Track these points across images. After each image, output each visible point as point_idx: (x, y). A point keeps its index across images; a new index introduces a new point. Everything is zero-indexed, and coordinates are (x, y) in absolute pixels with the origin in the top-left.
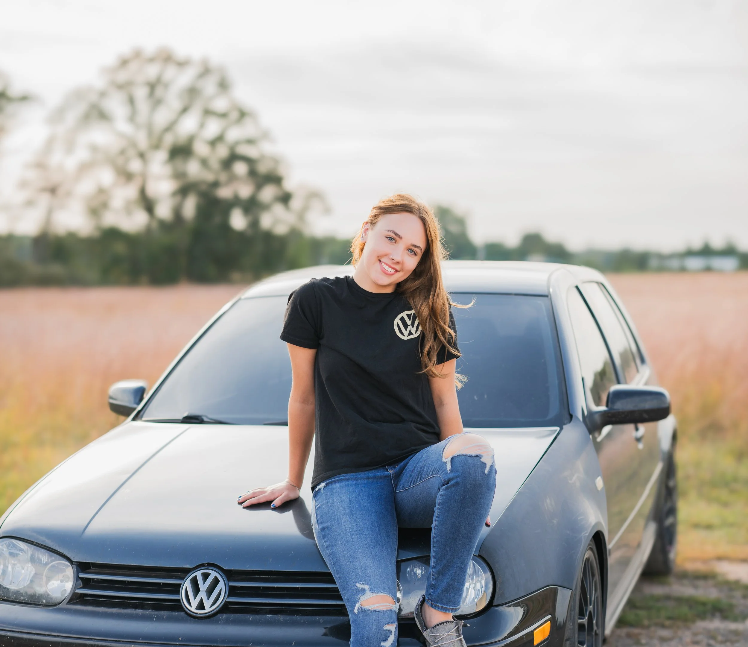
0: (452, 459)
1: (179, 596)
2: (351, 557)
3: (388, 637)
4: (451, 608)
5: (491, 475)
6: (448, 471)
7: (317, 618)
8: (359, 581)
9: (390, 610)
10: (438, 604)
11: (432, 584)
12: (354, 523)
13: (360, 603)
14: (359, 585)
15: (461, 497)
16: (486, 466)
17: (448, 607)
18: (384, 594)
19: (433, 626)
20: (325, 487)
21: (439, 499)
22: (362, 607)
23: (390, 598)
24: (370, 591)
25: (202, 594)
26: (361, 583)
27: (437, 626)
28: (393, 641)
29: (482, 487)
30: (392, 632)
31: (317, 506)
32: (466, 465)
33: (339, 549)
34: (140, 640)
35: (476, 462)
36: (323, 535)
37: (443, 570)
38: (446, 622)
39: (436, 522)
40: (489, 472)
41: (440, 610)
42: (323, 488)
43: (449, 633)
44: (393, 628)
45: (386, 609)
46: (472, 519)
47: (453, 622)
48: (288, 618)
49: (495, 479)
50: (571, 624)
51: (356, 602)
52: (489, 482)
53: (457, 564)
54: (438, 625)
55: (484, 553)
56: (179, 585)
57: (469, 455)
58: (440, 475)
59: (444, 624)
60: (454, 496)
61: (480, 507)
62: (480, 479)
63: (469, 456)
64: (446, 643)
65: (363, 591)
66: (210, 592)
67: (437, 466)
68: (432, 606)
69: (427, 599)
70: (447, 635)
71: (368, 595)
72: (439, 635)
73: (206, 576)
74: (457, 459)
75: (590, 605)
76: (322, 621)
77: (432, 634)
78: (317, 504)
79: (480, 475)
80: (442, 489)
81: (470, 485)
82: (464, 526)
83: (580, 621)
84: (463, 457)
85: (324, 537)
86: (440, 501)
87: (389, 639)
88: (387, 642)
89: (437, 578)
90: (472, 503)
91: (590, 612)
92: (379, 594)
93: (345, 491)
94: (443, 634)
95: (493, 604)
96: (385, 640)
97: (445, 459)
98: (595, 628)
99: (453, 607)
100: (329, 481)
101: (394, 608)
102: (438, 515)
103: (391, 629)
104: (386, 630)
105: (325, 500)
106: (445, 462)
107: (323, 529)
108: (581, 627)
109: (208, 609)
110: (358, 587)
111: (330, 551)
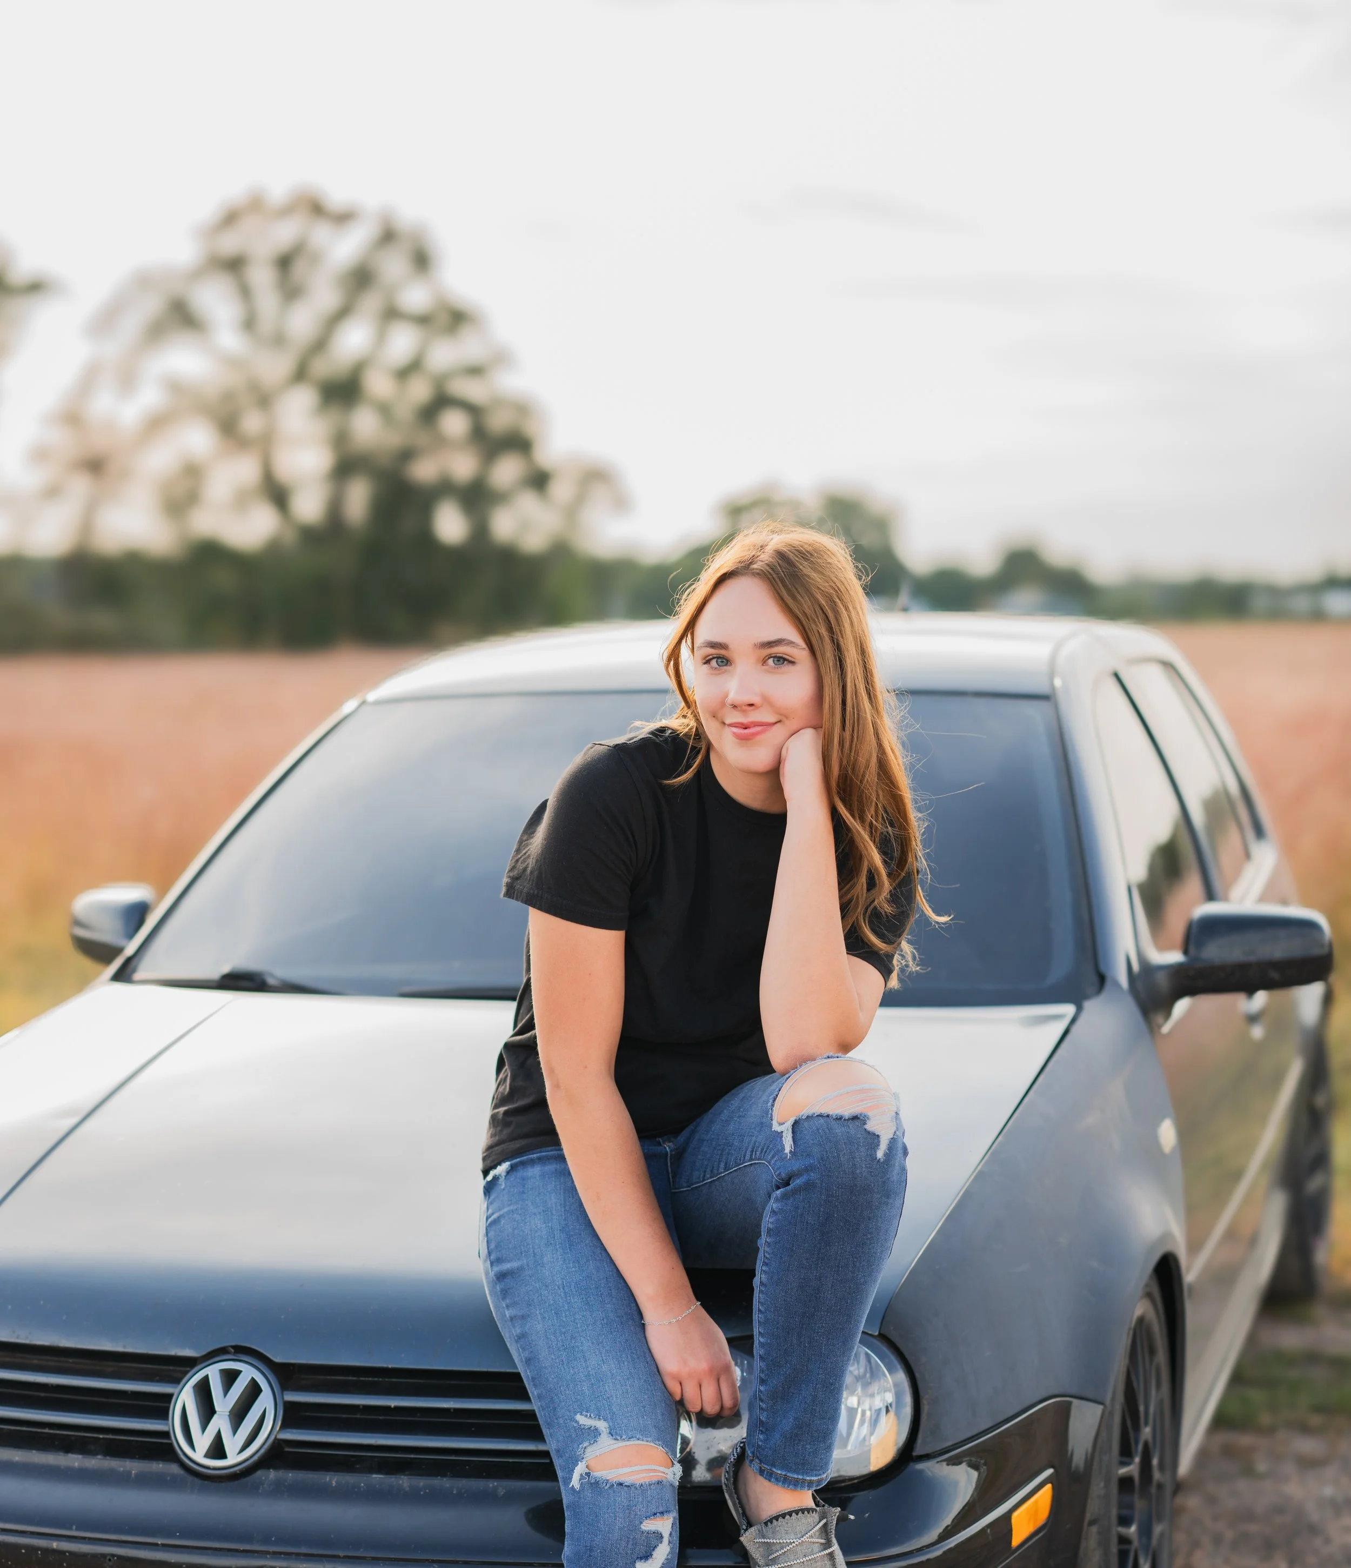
0: (796, 1124)
1: (168, 1424)
2: (565, 1349)
3: (653, 1550)
4: (808, 1478)
5: (892, 1162)
6: (787, 1154)
7: (492, 1484)
8: (583, 1410)
9: (659, 1483)
10: (774, 1470)
11: (761, 1421)
12: (575, 1267)
13: (584, 1463)
14: (582, 1420)
15: (819, 1217)
16: (879, 1142)
17: (800, 1477)
18: (645, 1443)
19: (764, 1518)
20: (508, 1173)
21: (768, 1221)
22: (589, 1473)
23: (657, 1451)
24: (610, 1435)
25: (220, 1422)
26: (587, 1415)
27: (774, 1521)
28: (665, 1557)
29: (871, 1193)
30: (662, 1537)
31: (490, 1217)
32: (830, 1141)
33: (537, 1326)
34: (70, 1529)
35: (852, 1132)
36: (502, 1291)
37: (783, 1388)
38: (797, 1512)
39: (763, 1276)
40: (886, 1155)
41: (780, 1484)
42: (504, 1174)
43: (802, 1539)
44: (666, 1525)
45: (647, 1481)
46: (851, 1269)
47: (813, 1510)
48: (421, 1482)
49: (903, 1170)
50: (1102, 1485)
51: (575, 1461)
52: (888, 1178)
53: (818, 1374)
54: (777, 1518)
55: (892, 1328)
56: (168, 1398)
57: (834, 1117)
58: (769, 1162)
59: (791, 1516)
60: (802, 1215)
61: (867, 1239)
62: (865, 1174)
63: (837, 1119)
64: (795, 1562)
65: (594, 1434)
66: (238, 1415)
67: (761, 1139)
68: (761, 1472)
69: (750, 1455)
70: (797, 1543)
71: (605, 1444)
72: (778, 1541)
73: (230, 1377)
74: (806, 1124)
75: (1146, 1424)
76: (501, 1492)
77: (763, 1540)
78: (490, 1211)
79: (866, 1165)
80: (774, 1195)
81: (842, 1188)
82: (830, 1286)
83: (1123, 1471)
84: (822, 1121)
85: (504, 1294)
86: (771, 1226)
87: (655, 1554)
88: (650, 1561)
89: (772, 1406)
90: (848, 1230)
91: (1146, 1445)
92: (633, 1442)
93: (555, 1186)
94: (789, 1541)
95: (914, 1454)
96: (647, 1556)
97: (781, 1124)
98: (1157, 1475)
99: (812, 1476)
100: (518, 1160)
101: (670, 1477)
102: (767, 1258)
103: (660, 1530)
104: (648, 1533)
105: (509, 1205)
106: (779, 1131)
107: (501, 1276)
108: (1126, 1483)
109: (234, 1457)
110: (581, 1423)
111: (518, 1331)
